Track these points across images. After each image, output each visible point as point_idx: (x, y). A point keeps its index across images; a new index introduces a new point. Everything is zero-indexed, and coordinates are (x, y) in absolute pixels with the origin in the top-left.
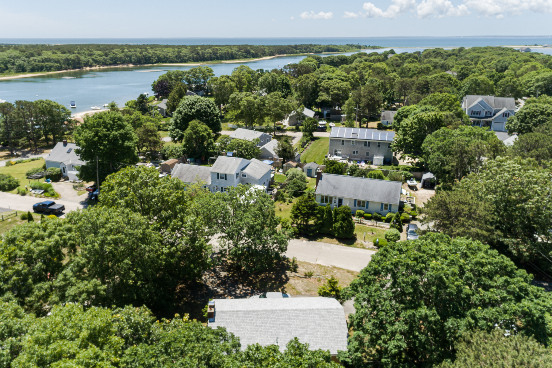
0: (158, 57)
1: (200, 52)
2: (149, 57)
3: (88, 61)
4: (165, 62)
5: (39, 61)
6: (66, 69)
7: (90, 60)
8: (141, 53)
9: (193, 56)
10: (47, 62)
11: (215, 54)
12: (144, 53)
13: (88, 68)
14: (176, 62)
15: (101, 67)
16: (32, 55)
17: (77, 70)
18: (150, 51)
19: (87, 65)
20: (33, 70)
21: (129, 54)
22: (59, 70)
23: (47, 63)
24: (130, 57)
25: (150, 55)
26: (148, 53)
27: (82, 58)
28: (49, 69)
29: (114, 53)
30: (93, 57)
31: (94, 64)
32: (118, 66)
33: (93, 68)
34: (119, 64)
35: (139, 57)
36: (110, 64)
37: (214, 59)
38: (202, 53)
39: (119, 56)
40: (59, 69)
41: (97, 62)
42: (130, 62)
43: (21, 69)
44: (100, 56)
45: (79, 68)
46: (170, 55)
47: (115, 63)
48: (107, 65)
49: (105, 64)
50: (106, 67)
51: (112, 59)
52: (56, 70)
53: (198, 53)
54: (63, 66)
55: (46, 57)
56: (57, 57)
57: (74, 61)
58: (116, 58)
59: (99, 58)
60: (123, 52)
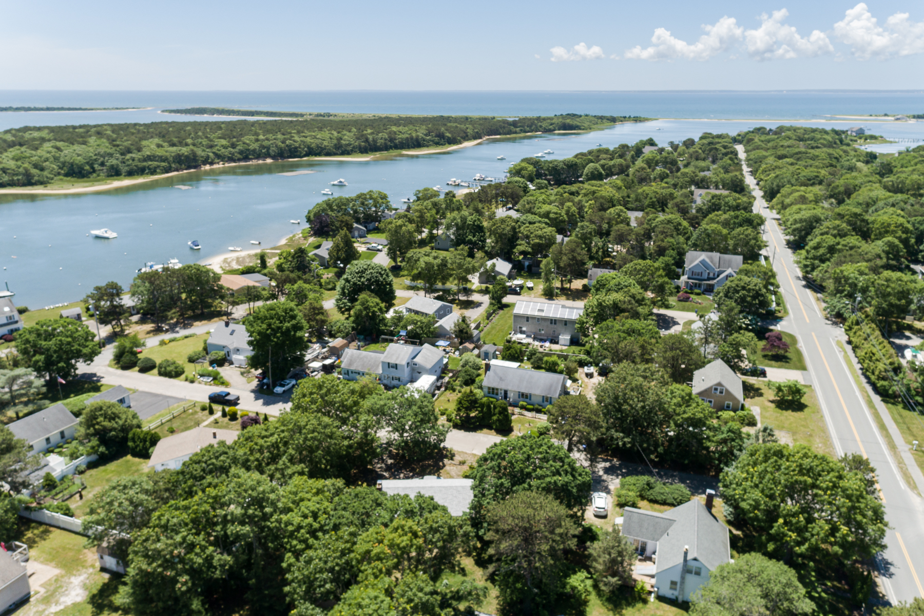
0: (309, 147)
1: (370, 138)
2: (296, 148)
3: (208, 157)
4: (319, 154)
5: (139, 160)
6: (177, 170)
7: (211, 155)
8: (283, 142)
9: (360, 145)
10: (151, 161)
11: (392, 140)
12: (288, 142)
13: (208, 167)
14: (335, 154)
15: (227, 165)
16: (129, 151)
17: (192, 170)
18: (297, 138)
19: (206, 161)
20: (130, 174)
21: (266, 143)
22: (167, 172)
23: (150, 163)
24: (268, 148)
25: (297, 145)
26: (294, 141)
27: (200, 152)
28: (153, 172)
29: (244, 143)
30: (214, 150)
31: (216, 161)
32: (250, 163)
33: (215, 166)
34: (251, 159)
35: (281, 149)
36: (239, 160)
37: (391, 148)
38: (374, 140)
39: (251, 147)
40: (167, 170)
41: (220, 157)
42: (268, 155)
43: (115, 173)
44: (225, 147)
45: (195, 167)
46: (325, 143)
47: (246, 158)
48: (234, 161)
49: (231, 159)
50: (233, 164)
51: (241, 152)
52: (163, 173)
53: (367, 140)
54: (173, 165)
55: (148, 153)
56: (165, 153)
57: (187, 157)
58: (248, 150)
59: (223, 150)
60: (257, 140)
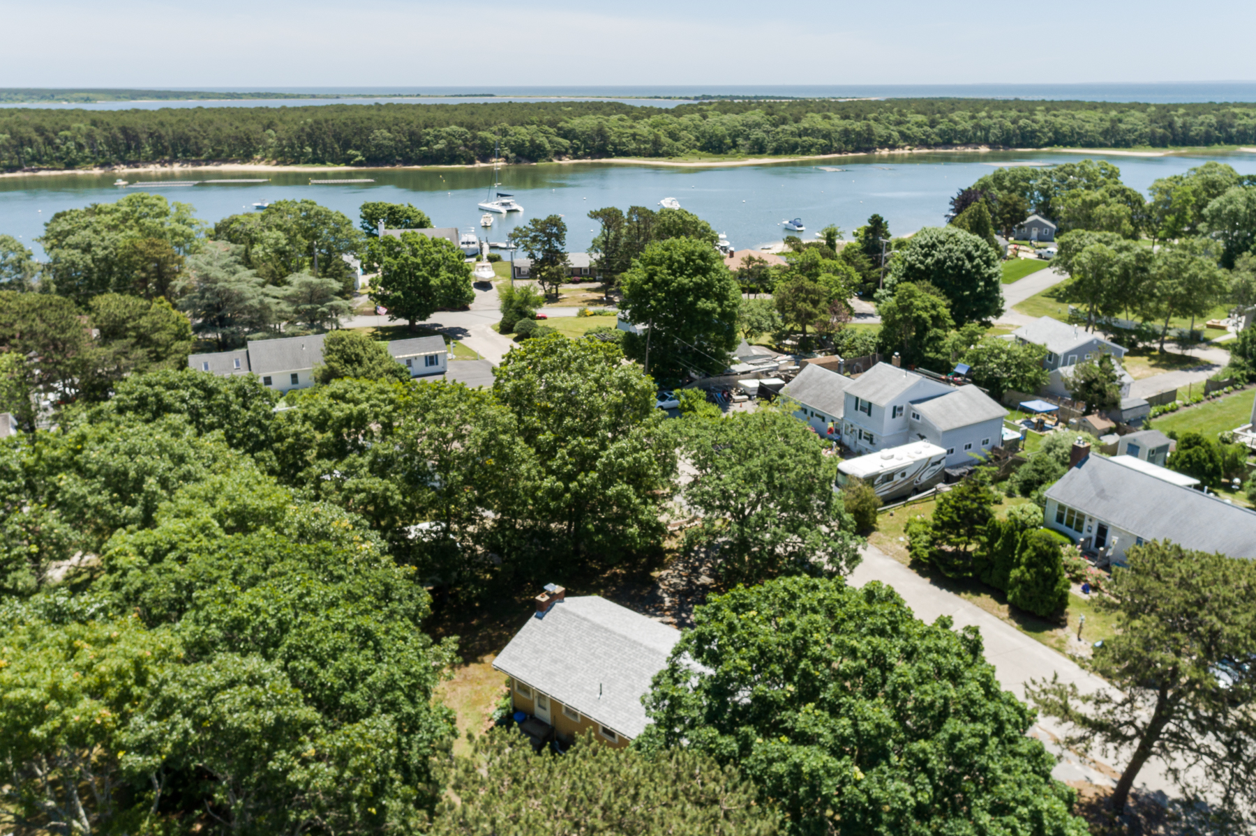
0: (1056, 132)
1: (1179, 122)
2: (1033, 132)
3: (890, 137)
4: (1072, 145)
5: (792, 134)
6: (840, 152)
7: (895, 134)
8: (1014, 122)
9: (1153, 132)
10: (808, 135)
12: (1021, 123)
13: (885, 152)
14: (1102, 145)
15: (915, 151)
16: (784, 121)
17: (861, 154)
18: (1040, 117)
19: (883, 145)
20: (777, 152)
21: (986, 122)
22: (824, 153)
23: (805, 138)
24: (987, 129)
25: (1036, 127)
26: (1034, 121)
27: (879, 130)
28: (806, 150)
29: (951, 121)
30: (903, 128)
31: (901, 143)
32: (953, 150)
33: (897, 152)
34: (956, 145)
35: (1008, 131)
36: (937, 145)
38: (1184, 126)
39: (960, 128)
40: (825, 150)
41: (908, 139)
42: (985, 142)
43: (759, 149)
44: (919, 125)
45: (867, 150)
46: (1088, 127)
47: (948, 143)
48: (928, 146)
49: (924, 143)
50: (925, 151)
51: (942, 134)
52: (818, 154)
53: (1171, 125)
54: (835, 145)
55: (807, 126)
56: (828, 127)
57: (859, 134)
58: (955, 131)
59: (915, 129)
60: (973, 117)
